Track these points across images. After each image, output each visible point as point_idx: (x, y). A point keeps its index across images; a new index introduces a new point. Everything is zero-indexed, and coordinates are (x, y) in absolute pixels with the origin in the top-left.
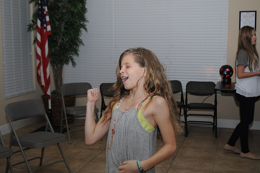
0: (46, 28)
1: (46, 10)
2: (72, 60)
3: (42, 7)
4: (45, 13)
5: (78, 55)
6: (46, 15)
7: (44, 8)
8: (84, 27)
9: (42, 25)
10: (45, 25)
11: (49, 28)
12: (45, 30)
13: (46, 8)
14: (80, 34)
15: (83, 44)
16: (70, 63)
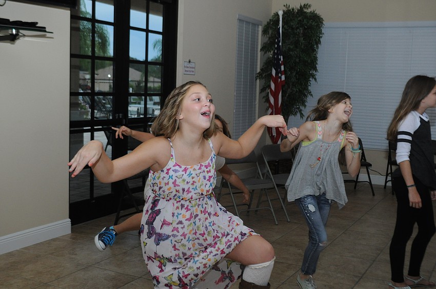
0: (281, 78)
1: (282, 60)
2: (300, 111)
3: (278, 57)
4: (281, 62)
5: (305, 106)
6: (281, 65)
7: (280, 57)
8: (313, 76)
9: (277, 74)
10: (280, 75)
11: (283, 78)
12: (279, 80)
13: (282, 57)
14: (309, 84)
15: (312, 95)
16: (298, 114)
